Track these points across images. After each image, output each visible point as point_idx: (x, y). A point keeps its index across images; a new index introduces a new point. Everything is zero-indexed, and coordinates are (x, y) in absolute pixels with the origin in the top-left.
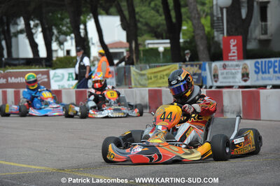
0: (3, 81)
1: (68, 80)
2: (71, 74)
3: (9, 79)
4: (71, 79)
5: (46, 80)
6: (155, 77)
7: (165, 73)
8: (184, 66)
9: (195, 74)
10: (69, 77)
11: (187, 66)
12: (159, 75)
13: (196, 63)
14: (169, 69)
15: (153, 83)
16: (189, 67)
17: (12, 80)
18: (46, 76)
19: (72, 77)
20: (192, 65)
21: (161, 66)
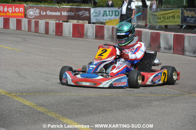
0: (58, 14)
1: (103, 16)
2: (106, 11)
3: (63, 12)
4: (105, 15)
5: (88, 15)
6: (163, 18)
7: (171, 15)
8: (185, 11)
9: (192, 17)
10: (104, 14)
11: (187, 10)
12: (166, 16)
13: (194, 9)
14: (173, 12)
15: (161, 22)
16: (189, 11)
17: (65, 14)
18: (87, 12)
19: (106, 14)
20: (190, 11)
21: (169, 10)
